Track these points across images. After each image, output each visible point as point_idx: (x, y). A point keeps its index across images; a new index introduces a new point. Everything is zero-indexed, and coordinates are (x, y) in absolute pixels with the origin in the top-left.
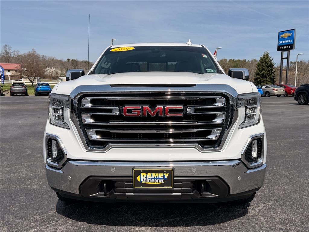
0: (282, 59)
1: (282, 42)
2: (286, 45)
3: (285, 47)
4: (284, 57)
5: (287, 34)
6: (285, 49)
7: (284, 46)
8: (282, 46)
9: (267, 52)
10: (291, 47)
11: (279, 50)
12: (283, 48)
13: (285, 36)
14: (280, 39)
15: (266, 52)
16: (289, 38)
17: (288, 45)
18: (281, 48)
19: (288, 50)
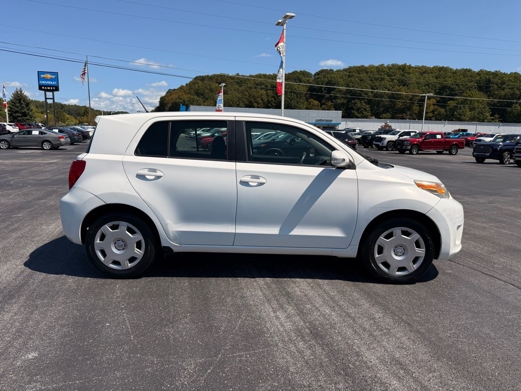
0: (46, 99)
1: (44, 82)
2: (50, 86)
3: (49, 88)
4: (47, 97)
5: (49, 76)
6: (50, 91)
7: (47, 86)
8: (45, 86)
10: (57, 89)
11: (40, 88)
12: (46, 88)
13: (47, 77)
14: (39, 79)
15: (18, 89)
16: (51, 80)
17: (53, 87)
18: (43, 88)
19: (53, 91)
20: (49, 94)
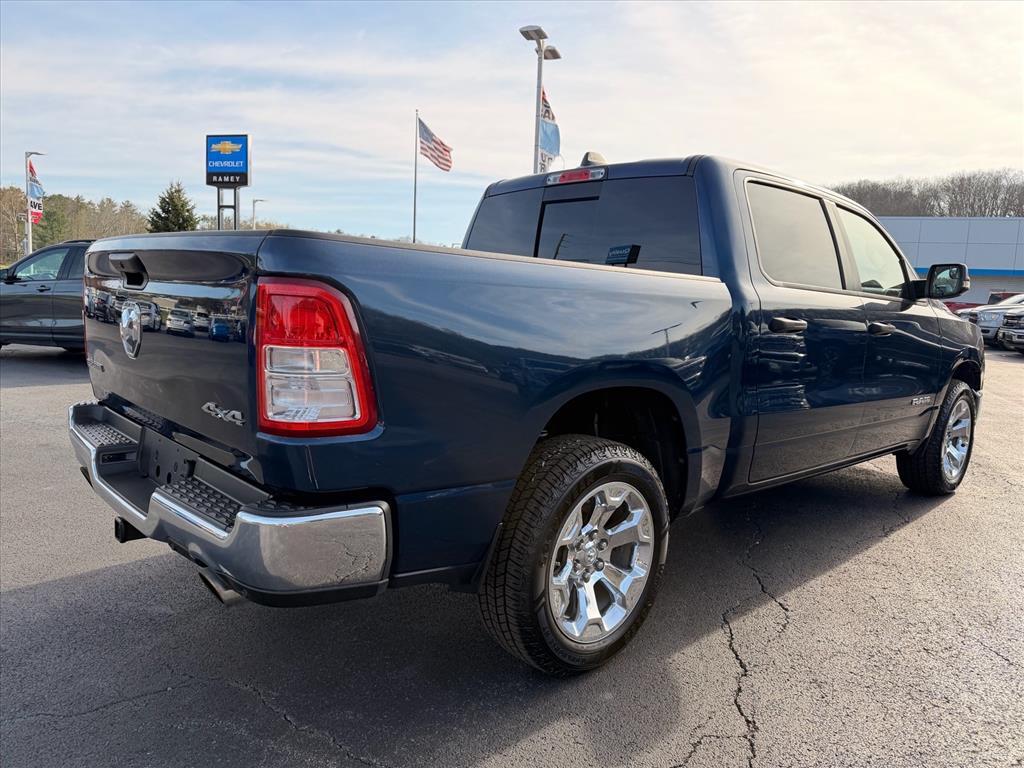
0: (220, 207)
1: (217, 164)
2: (230, 175)
3: (226, 179)
4: (224, 204)
5: (228, 147)
6: (228, 185)
7: (223, 175)
8: (218, 175)
9: (179, 185)
10: (240, 179)
11: (210, 182)
12: (220, 179)
13: (225, 149)
14: (211, 156)
15: (175, 185)
16: (234, 156)
17: (235, 174)
18: (215, 178)
19: (234, 185)
20: (228, 195)
